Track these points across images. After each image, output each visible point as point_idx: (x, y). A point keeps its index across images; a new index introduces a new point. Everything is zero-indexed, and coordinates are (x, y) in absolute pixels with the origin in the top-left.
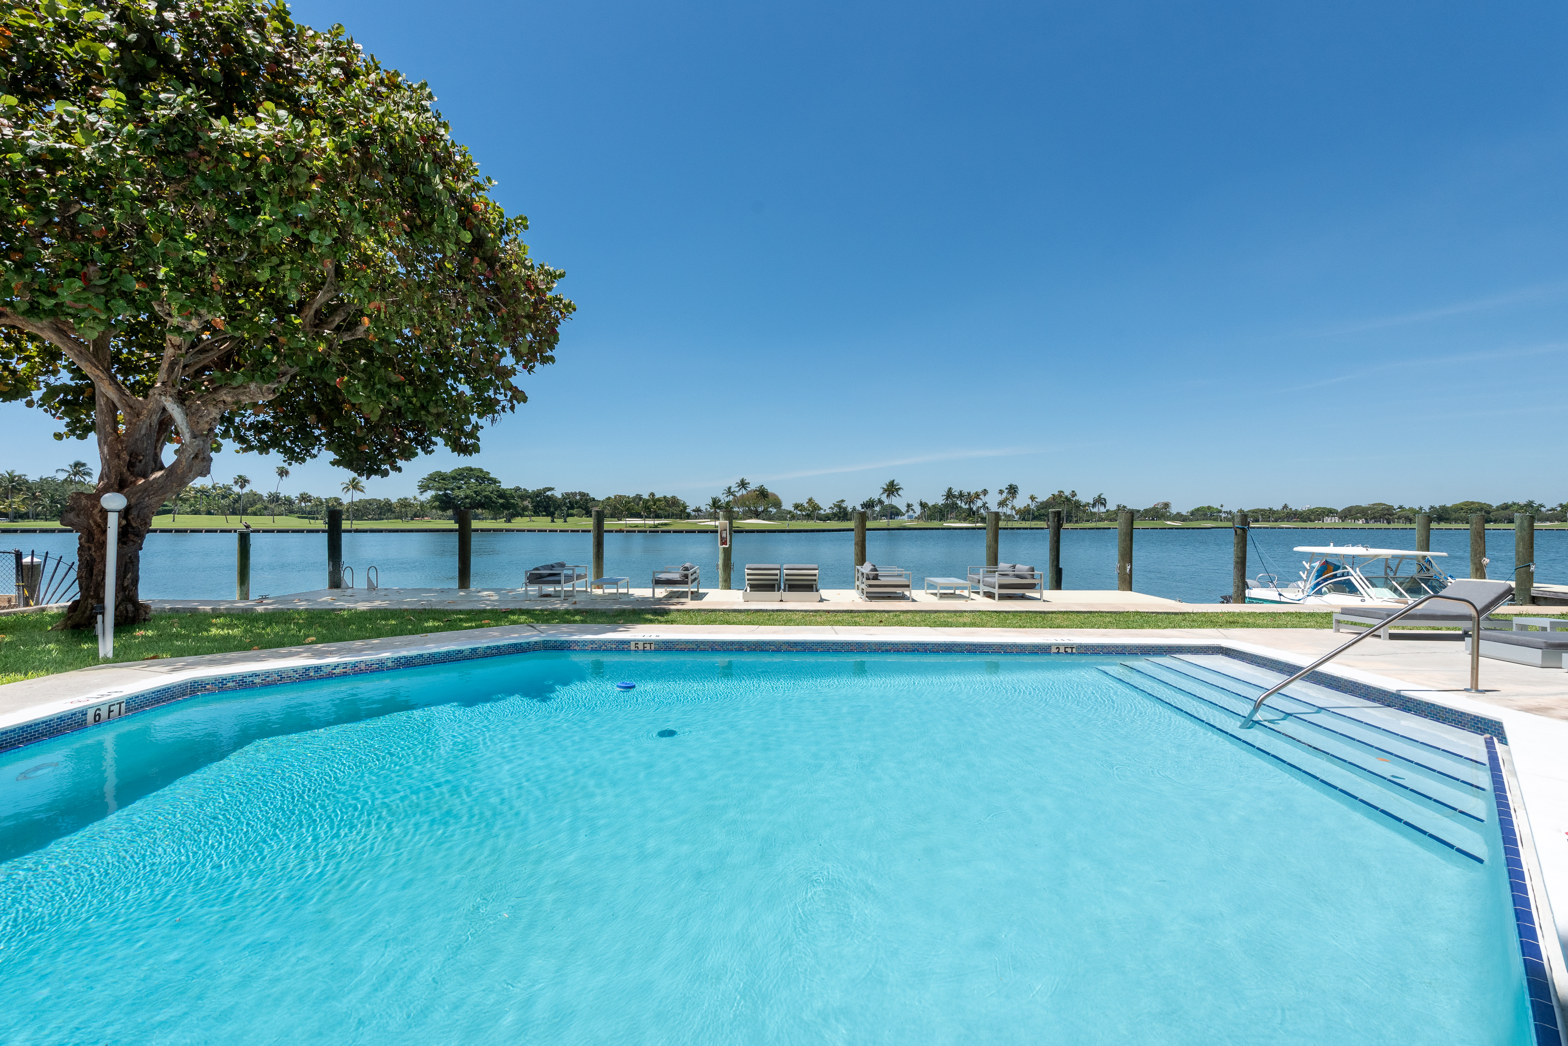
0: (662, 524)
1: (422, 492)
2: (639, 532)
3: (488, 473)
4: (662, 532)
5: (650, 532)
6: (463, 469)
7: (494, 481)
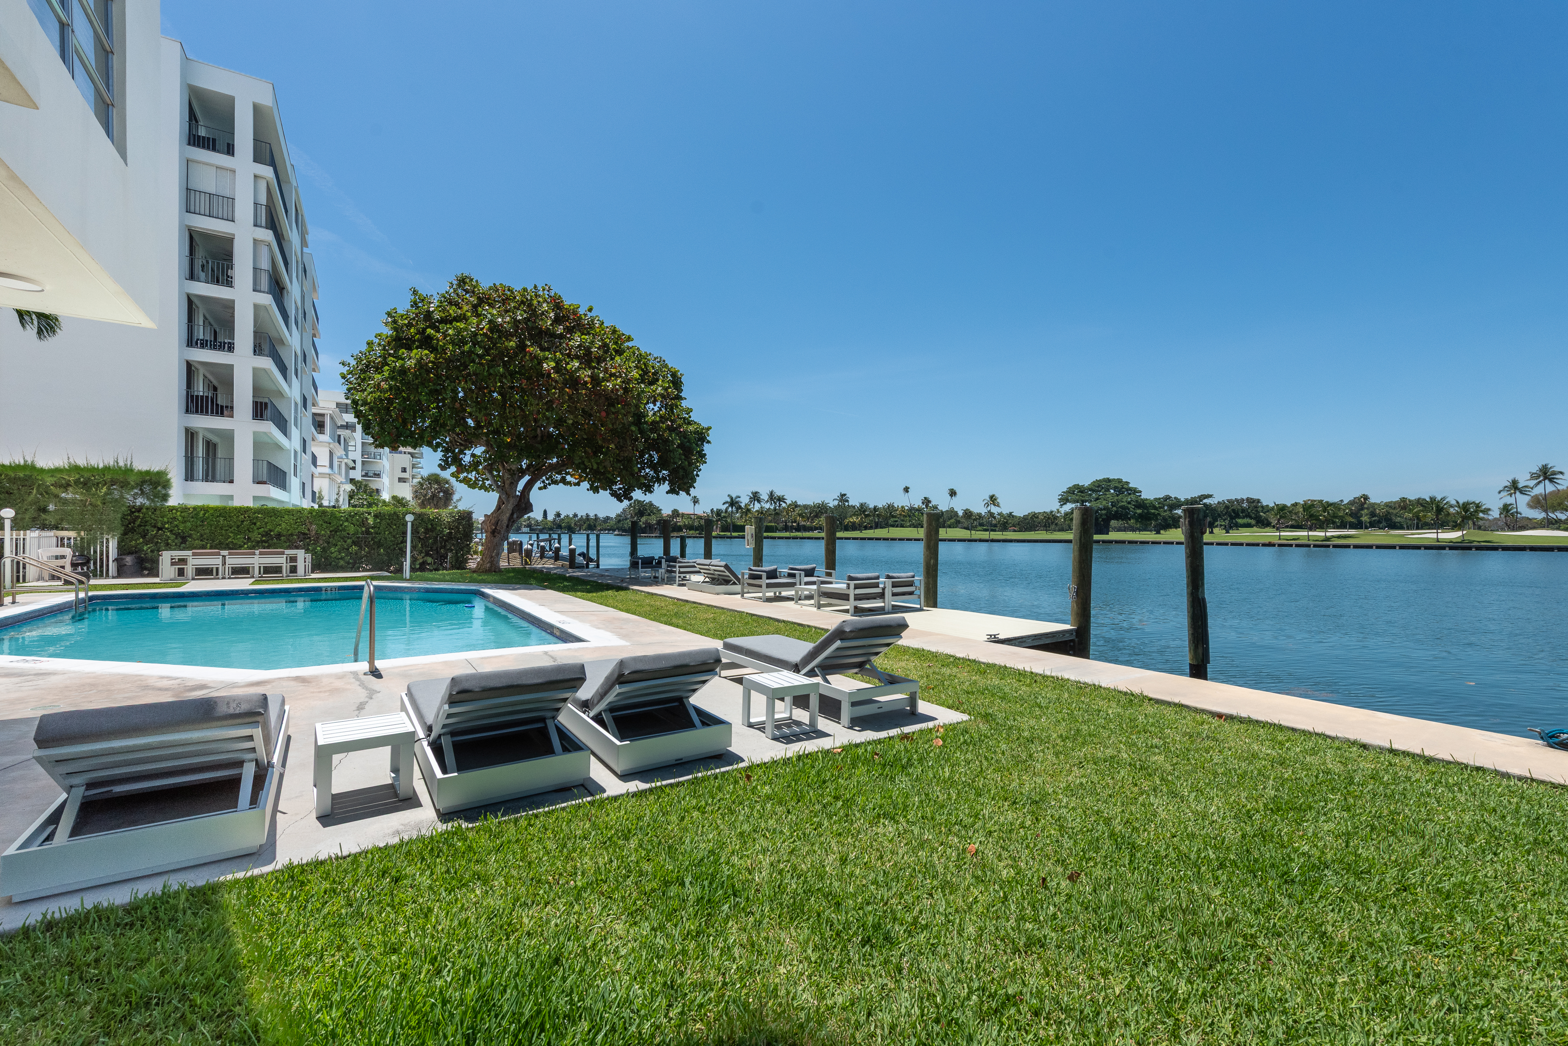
0: (1339, 537)
1: (1062, 505)
2: (1297, 546)
3: (1128, 483)
4: (1335, 546)
5: (1315, 546)
6: (1100, 481)
7: (1135, 491)
